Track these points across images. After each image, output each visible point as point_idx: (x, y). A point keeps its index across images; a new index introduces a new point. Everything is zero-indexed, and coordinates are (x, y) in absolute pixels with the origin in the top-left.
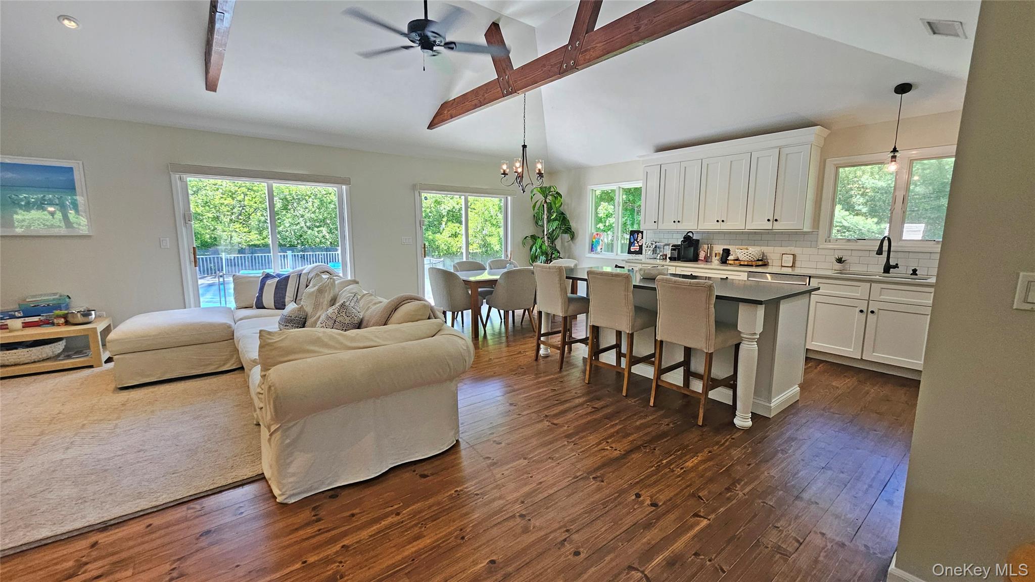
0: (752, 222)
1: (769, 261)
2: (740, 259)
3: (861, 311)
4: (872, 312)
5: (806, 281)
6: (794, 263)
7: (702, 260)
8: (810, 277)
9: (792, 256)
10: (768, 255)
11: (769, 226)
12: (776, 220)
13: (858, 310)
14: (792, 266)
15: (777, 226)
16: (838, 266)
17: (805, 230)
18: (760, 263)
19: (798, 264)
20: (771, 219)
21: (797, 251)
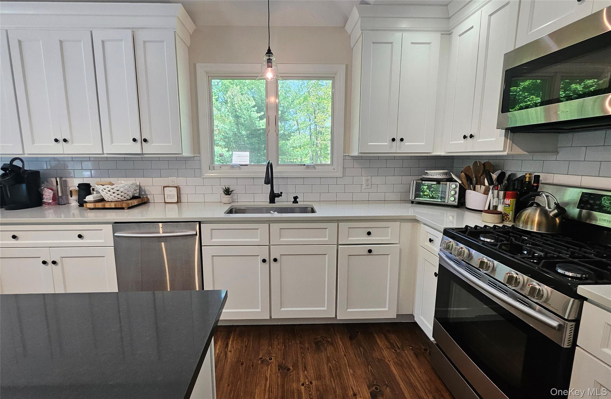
0: (112, 142)
1: (149, 197)
2: (106, 199)
3: (264, 261)
4: (275, 260)
5: (195, 230)
6: (179, 197)
7: (49, 204)
8: (200, 223)
9: (175, 189)
10: (146, 188)
11: (136, 149)
12: (145, 140)
13: (260, 259)
14: (177, 202)
15: (148, 149)
16: (226, 198)
17: (185, 154)
18: (135, 202)
19: (184, 198)
20: (138, 137)
21: (180, 181)
